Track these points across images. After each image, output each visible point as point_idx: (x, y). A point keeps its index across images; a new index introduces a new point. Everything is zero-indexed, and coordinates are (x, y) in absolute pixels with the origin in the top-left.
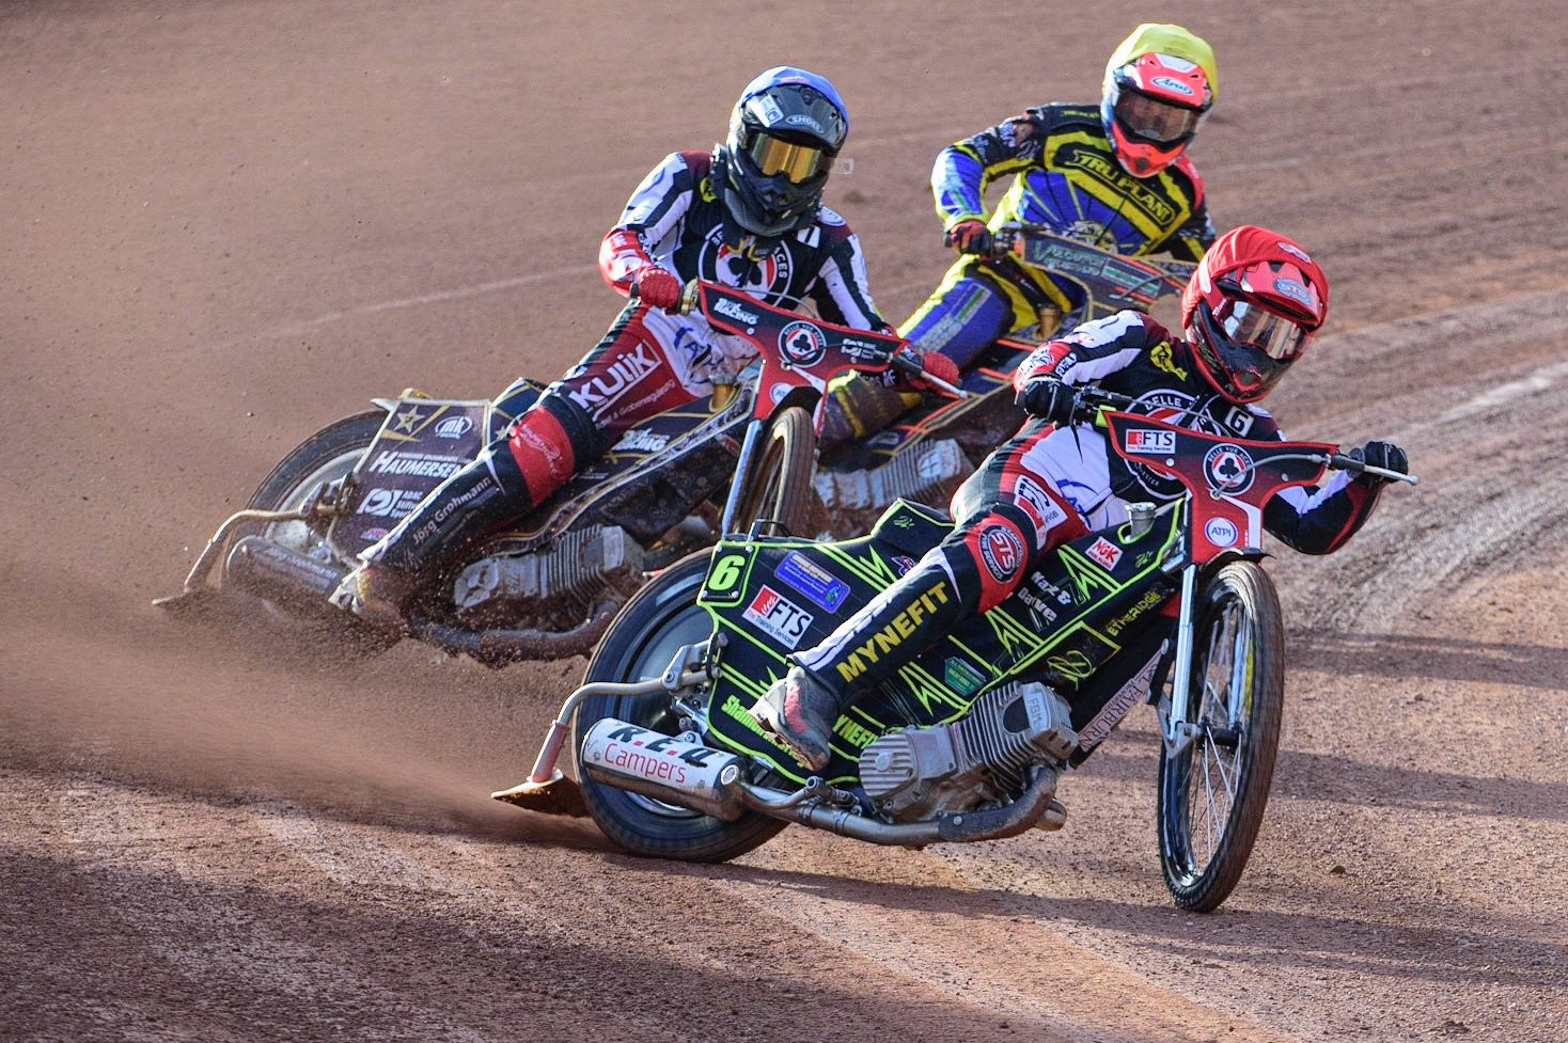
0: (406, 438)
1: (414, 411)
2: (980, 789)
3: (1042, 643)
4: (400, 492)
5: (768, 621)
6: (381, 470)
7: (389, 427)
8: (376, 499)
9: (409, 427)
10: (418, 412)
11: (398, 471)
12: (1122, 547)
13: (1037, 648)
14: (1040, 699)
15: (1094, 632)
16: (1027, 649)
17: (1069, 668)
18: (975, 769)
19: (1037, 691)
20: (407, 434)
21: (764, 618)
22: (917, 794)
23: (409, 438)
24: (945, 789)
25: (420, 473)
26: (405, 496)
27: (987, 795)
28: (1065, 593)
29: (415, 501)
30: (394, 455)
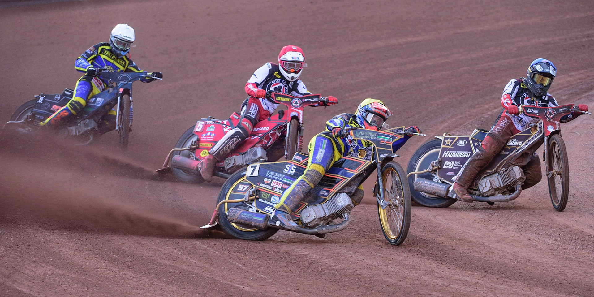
0: (449, 147)
1: (449, 139)
4: (454, 162)
6: (446, 156)
7: (444, 144)
9: (449, 144)
11: (451, 156)
20: (450, 146)
23: (450, 147)
25: (457, 156)
26: (455, 163)
29: (459, 164)
30: (448, 152)
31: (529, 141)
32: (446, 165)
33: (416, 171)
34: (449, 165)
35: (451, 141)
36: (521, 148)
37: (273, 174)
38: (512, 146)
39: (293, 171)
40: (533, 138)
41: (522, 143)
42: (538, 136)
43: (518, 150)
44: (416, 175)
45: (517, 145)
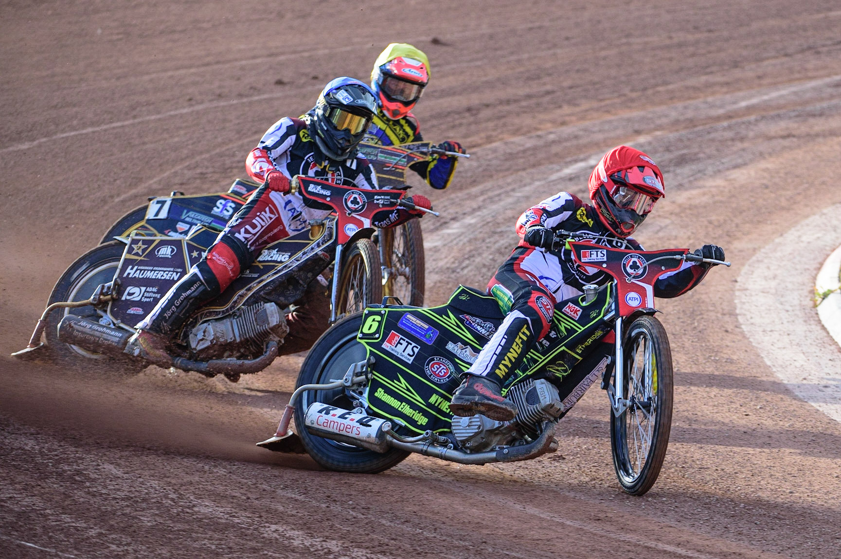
0: (140, 258)
1: (140, 243)
2: (514, 434)
3: (543, 358)
4: (145, 288)
5: (395, 349)
6: (130, 276)
7: (129, 252)
8: (131, 292)
9: (140, 252)
10: (143, 244)
11: (141, 277)
12: (582, 307)
13: (541, 361)
14: (545, 388)
15: (570, 352)
16: (535, 361)
17: (557, 370)
18: (512, 424)
19: (542, 383)
20: (141, 256)
21: (393, 347)
22: (483, 438)
23: (142, 258)
24: (496, 435)
25: (154, 277)
26: (148, 290)
27: (518, 437)
28: (553, 332)
29: (154, 293)
30: (136, 268)
31: (303, 254)
32: (130, 294)
33: (69, 302)
34: (134, 293)
35: (144, 247)
36: (286, 266)
37: (192, 216)
38: (268, 261)
39: (228, 211)
40: (312, 249)
41: (290, 257)
42: (323, 244)
43: (279, 271)
44: (67, 309)
45: (279, 260)
